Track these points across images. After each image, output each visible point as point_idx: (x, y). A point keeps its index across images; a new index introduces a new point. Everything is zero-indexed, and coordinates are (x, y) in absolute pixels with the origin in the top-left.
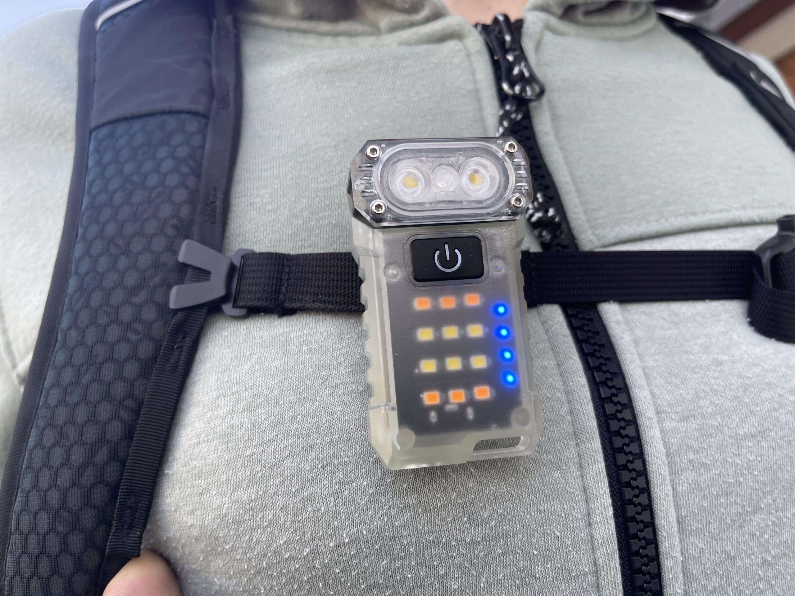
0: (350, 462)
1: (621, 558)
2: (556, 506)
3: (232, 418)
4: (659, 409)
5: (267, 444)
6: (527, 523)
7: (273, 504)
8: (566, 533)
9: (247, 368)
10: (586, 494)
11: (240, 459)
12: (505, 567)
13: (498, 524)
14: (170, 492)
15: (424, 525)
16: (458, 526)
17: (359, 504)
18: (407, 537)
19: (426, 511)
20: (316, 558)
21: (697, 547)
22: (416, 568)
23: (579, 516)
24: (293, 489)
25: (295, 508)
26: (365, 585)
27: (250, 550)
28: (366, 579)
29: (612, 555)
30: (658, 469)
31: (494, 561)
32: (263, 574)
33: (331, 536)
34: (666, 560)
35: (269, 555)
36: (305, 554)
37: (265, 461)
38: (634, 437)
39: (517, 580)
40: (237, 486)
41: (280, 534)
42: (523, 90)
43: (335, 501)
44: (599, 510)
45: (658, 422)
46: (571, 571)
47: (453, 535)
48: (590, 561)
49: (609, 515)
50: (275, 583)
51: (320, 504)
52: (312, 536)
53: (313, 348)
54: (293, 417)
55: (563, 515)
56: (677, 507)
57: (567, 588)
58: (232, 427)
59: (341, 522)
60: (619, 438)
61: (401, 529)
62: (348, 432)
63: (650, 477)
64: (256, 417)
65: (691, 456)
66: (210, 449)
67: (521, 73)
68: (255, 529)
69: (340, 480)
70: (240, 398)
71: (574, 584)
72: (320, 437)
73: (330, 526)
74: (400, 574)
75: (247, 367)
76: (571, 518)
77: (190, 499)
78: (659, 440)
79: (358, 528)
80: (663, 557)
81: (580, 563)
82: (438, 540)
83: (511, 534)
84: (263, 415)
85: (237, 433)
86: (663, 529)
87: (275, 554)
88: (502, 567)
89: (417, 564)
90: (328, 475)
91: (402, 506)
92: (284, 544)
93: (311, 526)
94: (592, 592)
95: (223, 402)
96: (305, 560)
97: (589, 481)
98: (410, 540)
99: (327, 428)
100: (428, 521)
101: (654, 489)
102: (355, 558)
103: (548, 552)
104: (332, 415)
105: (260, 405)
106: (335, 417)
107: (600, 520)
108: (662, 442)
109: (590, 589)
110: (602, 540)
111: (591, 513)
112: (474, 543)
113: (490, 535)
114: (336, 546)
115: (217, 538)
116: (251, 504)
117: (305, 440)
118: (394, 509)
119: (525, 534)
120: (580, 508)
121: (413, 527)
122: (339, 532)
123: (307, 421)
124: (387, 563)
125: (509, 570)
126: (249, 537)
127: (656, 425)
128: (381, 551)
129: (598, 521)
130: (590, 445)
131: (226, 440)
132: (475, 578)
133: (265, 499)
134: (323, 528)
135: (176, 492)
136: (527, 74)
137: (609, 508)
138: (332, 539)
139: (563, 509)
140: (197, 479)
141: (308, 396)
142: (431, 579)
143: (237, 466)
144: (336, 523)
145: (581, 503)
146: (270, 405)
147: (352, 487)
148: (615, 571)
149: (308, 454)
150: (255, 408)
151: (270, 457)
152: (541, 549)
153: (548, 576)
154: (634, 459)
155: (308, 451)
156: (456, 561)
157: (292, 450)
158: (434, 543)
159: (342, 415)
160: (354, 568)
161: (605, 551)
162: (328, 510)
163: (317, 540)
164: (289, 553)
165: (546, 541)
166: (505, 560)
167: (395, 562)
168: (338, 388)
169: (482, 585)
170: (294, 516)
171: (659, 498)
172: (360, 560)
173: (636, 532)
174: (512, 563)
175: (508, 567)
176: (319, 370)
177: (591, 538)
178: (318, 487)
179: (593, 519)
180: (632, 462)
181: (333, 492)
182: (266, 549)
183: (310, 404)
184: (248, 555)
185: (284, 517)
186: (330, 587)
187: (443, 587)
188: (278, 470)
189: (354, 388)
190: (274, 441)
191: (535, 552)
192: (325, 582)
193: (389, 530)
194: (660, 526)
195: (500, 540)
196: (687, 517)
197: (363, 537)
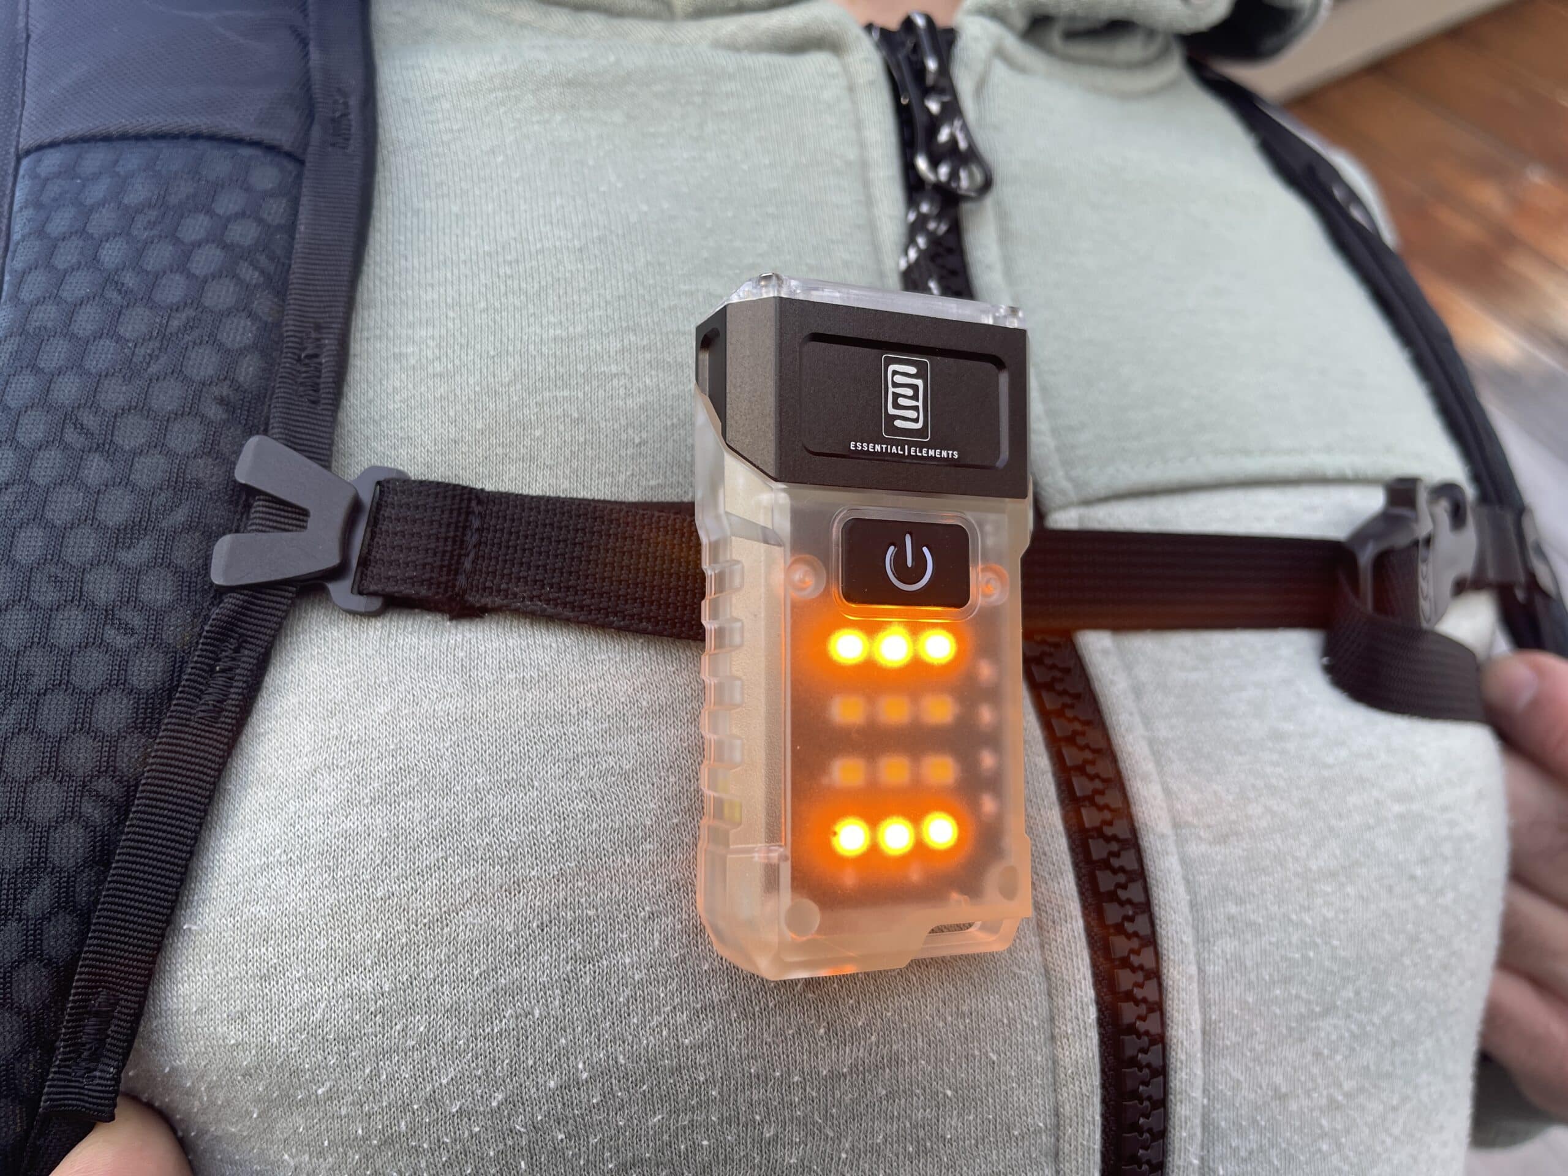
0: (598, 917)
1: (1104, 1101)
2: (992, 1004)
3: (347, 818)
4: (1178, 820)
5: (423, 876)
6: (938, 1037)
7: (429, 1002)
8: (1008, 1054)
9: (382, 712)
10: (1048, 979)
11: (362, 904)
12: (889, 1120)
13: (882, 1040)
14: (191, 970)
15: (740, 1044)
16: (806, 1046)
17: (612, 1003)
18: (704, 1068)
19: (746, 1016)
20: (516, 1112)
21: (1230, 1076)
22: (718, 1127)
23: (1035, 1023)
24: (476, 972)
25: (478, 1010)
26: (614, 1162)
27: (371, 1098)
28: (618, 1151)
29: (1088, 1097)
30: (1177, 932)
31: (870, 1110)
32: (397, 1146)
33: (552, 1067)
34: (1179, 1104)
35: (416, 1107)
36: (494, 1104)
37: (417, 911)
38: (1133, 872)
39: (908, 1145)
40: (352, 964)
41: (442, 1064)
42: (954, 175)
43: (563, 997)
44: (1071, 1010)
45: (1176, 841)
46: (1011, 1126)
47: (796, 1062)
48: (1047, 1107)
49: (1090, 1021)
50: (423, 1165)
51: (530, 1003)
52: (511, 1067)
53: (528, 677)
54: (481, 821)
55: (1005, 1021)
56: (1205, 1004)
57: (1001, 1157)
58: (346, 835)
59: (574, 1038)
60: (1109, 873)
61: (695, 1052)
62: (597, 856)
63: (1162, 947)
64: (401, 817)
65: (1233, 909)
66: (293, 882)
67: (953, 141)
68: (385, 1053)
69: (575, 955)
70: (366, 775)
71: (1014, 1150)
72: (537, 865)
73: (551, 1048)
74: (685, 1138)
75: (382, 710)
76: (1019, 1027)
77: (238, 987)
78: (1178, 878)
79: (607, 1051)
80: (1175, 1098)
81: (1029, 1110)
82: (766, 1072)
83: (907, 1060)
84: (416, 815)
85: (357, 850)
86: (1180, 1045)
87: (428, 1105)
88: (883, 1121)
89: (721, 1120)
90: (551, 943)
91: (699, 1006)
92: (448, 1084)
93: (510, 1047)
94: (1045, 1164)
95: (326, 781)
96: (492, 1116)
97: (1056, 956)
98: (710, 1073)
99: (554, 845)
100: (748, 1035)
101: (1168, 971)
102: (599, 1110)
103: (971, 1091)
104: (564, 819)
105: (410, 792)
106: (571, 824)
107: (1073, 1029)
108: (1183, 882)
109: (1043, 1159)
110: (1074, 1069)
111: (1057, 1017)
112: (836, 1076)
113: (867, 1061)
114: (561, 1087)
115: (296, 1072)
116: (380, 1002)
117: (506, 870)
118: (683, 1013)
119: (933, 1059)
120: (1037, 1006)
121: (718, 1047)
122: (568, 1059)
123: (512, 831)
124: (663, 1118)
125: (895, 1126)
126: (371, 1071)
127: (1172, 848)
128: (653, 1095)
129: (1069, 1031)
130: (1056, 885)
131: (331, 864)
132: (830, 1142)
133: (413, 991)
134: (535, 1051)
135: (204, 970)
136: (963, 145)
137: (1090, 1007)
138: (553, 1074)
139: (1004, 1009)
140: (257, 943)
141: (515, 777)
142: (746, 1147)
143: (352, 920)
144: (563, 1041)
145: (1039, 998)
146: (432, 792)
147: (599, 967)
148: (1092, 1127)
149: (511, 899)
150: (398, 797)
151: (428, 903)
152: (959, 1085)
153: (967, 1136)
154: (1135, 913)
155: (510, 893)
156: (798, 1113)
157: (478, 890)
158: (758, 1079)
159: (585, 820)
160: (594, 1130)
161: (1078, 1090)
162: (549, 1014)
163: (522, 1075)
164: (459, 1104)
165: (971, 1071)
166: (890, 1108)
167: (679, 1116)
168: (578, 762)
169: (844, 1156)
170: (475, 1026)
171: (1176, 987)
172: (608, 1114)
173: (1135, 1053)
174: (903, 1113)
175: (895, 1120)
176: (539, 724)
177: (1054, 1063)
178: (528, 968)
179: (1060, 1028)
180: (1131, 919)
181: (559, 977)
182: (408, 1095)
183: (518, 795)
184: (366, 1108)
185: (451, 1029)
186: (541, 1169)
187: (769, 1162)
188: (445, 930)
189: (612, 763)
190: (439, 868)
191: (949, 1093)
192: (532, 1158)
193: (671, 1055)
194: (1175, 1041)
195: (884, 1070)
196: (1220, 1022)
197: (618, 1069)
